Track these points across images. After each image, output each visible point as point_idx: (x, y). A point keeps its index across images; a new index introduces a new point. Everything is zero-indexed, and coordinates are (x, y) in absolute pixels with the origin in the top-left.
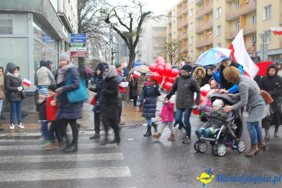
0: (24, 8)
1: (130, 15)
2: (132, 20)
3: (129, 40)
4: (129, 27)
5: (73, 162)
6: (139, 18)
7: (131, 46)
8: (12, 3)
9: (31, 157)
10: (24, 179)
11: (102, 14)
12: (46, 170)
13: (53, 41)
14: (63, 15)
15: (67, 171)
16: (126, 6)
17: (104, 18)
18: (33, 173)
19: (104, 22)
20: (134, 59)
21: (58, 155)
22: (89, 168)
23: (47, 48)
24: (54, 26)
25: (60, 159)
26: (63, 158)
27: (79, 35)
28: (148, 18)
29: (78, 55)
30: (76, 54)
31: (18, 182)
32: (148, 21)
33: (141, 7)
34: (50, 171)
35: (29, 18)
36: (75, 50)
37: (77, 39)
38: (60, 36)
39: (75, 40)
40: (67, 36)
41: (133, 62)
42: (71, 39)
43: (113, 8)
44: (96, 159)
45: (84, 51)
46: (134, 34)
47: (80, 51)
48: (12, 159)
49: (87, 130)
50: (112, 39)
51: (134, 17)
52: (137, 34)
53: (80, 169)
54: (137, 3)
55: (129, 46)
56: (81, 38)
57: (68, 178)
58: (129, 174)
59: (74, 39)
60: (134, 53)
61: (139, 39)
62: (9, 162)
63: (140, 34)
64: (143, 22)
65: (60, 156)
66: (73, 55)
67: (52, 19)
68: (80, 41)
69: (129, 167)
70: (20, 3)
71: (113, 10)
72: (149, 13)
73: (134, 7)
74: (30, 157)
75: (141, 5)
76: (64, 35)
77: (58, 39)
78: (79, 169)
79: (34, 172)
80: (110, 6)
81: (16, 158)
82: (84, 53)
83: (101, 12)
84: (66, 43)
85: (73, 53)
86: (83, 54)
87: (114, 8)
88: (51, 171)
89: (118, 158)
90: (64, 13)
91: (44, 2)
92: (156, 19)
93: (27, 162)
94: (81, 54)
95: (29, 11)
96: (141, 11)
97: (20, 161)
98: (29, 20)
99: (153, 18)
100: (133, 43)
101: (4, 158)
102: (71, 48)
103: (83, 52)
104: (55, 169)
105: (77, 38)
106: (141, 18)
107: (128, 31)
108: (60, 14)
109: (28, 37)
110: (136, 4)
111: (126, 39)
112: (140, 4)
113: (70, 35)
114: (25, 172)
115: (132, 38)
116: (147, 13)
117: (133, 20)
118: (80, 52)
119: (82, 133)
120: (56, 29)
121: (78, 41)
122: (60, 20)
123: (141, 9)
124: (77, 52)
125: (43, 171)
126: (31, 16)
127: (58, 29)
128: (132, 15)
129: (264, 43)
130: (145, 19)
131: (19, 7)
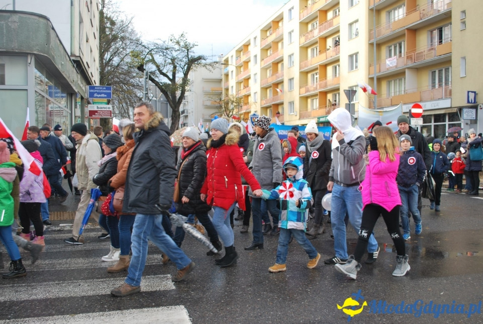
0: (22, 48)
1: (173, 60)
2: (175, 67)
3: (171, 96)
4: (171, 77)
5: (92, 269)
6: (185, 65)
7: (174, 104)
8: (5, 41)
10: (18, 298)
11: (133, 59)
12: (51, 283)
13: (64, 95)
14: (79, 59)
15: (82, 284)
16: (167, 49)
17: (136, 64)
18: (32, 287)
19: (137, 70)
20: (179, 121)
21: (69, 260)
22: (115, 279)
23: (55, 106)
24: (66, 75)
25: (73, 266)
26: (76, 264)
27: (101, 88)
28: (197, 65)
29: (100, 115)
30: (96, 114)
31: (9, 302)
32: (197, 69)
33: (188, 50)
34: (56, 284)
35: (29, 62)
36: (96, 109)
37: (98, 93)
38: (74, 88)
39: (96, 95)
40: (84, 88)
42: (90, 93)
43: (148, 51)
45: (108, 110)
46: (178, 87)
47: (102, 110)
50: (147, 94)
51: (177, 63)
52: (182, 87)
53: (102, 280)
54: (182, 44)
55: (172, 103)
56: (104, 91)
57: (83, 294)
58: (173, 285)
59: (94, 93)
60: (177, 114)
61: (184, 93)
63: (186, 88)
64: (191, 70)
65: (73, 261)
66: (93, 116)
67: (62, 64)
68: (103, 95)
69: (171, 275)
70: (16, 41)
71: (150, 53)
72: (200, 58)
73: (178, 50)
76: (80, 87)
77: (71, 93)
78: (100, 280)
80: (146, 48)
82: (108, 112)
83: (133, 56)
84: (82, 98)
85: (92, 113)
86: (106, 114)
87: (150, 51)
88: (59, 284)
89: (157, 263)
90: (80, 57)
91: (52, 40)
92: (208, 66)
94: (104, 114)
95: (29, 52)
96: (188, 56)
98: (28, 64)
99: (205, 65)
100: (177, 100)
102: (89, 105)
104: (65, 281)
105: (98, 91)
106: (188, 65)
107: (170, 83)
108: (72, 58)
109: (27, 90)
110: (181, 46)
112: (186, 46)
113: (88, 87)
114: (19, 286)
115: (175, 93)
116: (195, 59)
117: (177, 68)
120: (69, 78)
121: (99, 96)
122: (74, 66)
123: (188, 53)
124: (98, 112)
125: (47, 285)
126: (31, 60)
127: (71, 78)
128: (176, 61)
129: (350, 102)
130: (193, 66)
131: (15, 46)
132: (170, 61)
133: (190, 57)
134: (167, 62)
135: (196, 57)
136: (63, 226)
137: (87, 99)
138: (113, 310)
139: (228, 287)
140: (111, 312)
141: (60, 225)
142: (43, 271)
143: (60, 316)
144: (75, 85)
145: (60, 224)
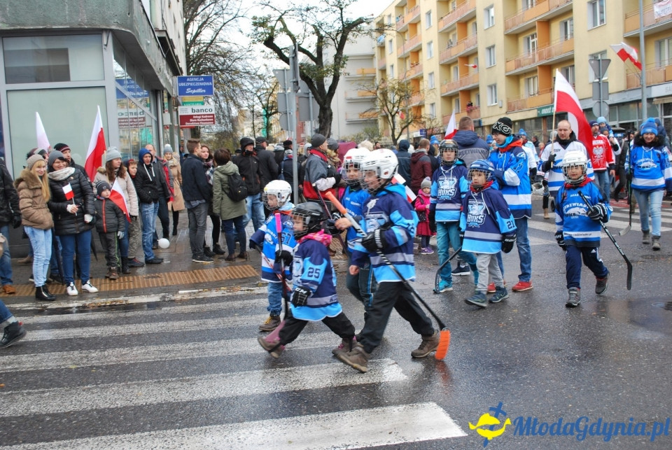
0: (94, 22)
3: (317, 84)
4: (316, 56)
6: (338, 34)
7: (321, 97)
9: (167, 349)
10: (176, 397)
11: (256, 30)
12: (213, 375)
14: (164, 35)
16: (308, 9)
17: (262, 37)
18: (189, 383)
20: (330, 124)
21: (222, 342)
22: (308, 367)
24: (152, 61)
25: (234, 350)
26: (236, 347)
27: (196, 79)
28: (356, 33)
29: (197, 122)
30: (191, 120)
31: (166, 404)
32: (356, 39)
33: (341, 9)
34: (222, 376)
35: (105, 43)
36: (190, 113)
37: (193, 88)
38: (162, 81)
39: (189, 91)
40: (170, 81)
41: (328, 132)
42: (180, 88)
43: (279, 15)
44: (310, 345)
45: (209, 113)
46: (328, 70)
47: (200, 113)
48: (125, 354)
49: (257, 285)
51: (325, 32)
52: (335, 70)
53: (289, 369)
55: (319, 97)
56: (201, 84)
57: (271, 390)
58: (402, 375)
59: (185, 88)
60: (328, 112)
61: (338, 79)
62: (122, 362)
63: (342, 71)
64: (347, 42)
65: (230, 344)
66: (187, 123)
67: (148, 44)
68: (200, 91)
69: (392, 359)
70: (84, 11)
71: (280, 19)
72: (360, 21)
73: (326, 10)
74: (162, 347)
75: (341, 5)
76: (166, 79)
77: (155, 90)
78: (286, 369)
79: (188, 380)
80: (275, 9)
81: (134, 353)
82: (209, 117)
83: (255, 24)
84: (169, 97)
85: (185, 119)
86: (207, 120)
87: (283, 15)
88: (226, 377)
90: (166, 31)
93: (163, 360)
94: (202, 120)
95: (104, 27)
96: (342, 20)
97: (145, 359)
98: (104, 47)
99: (368, 33)
100: (327, 91)
101: (106, 353)
102: (179, 107)
103: (208, 115)
104: (233, 372)
105: (191, 84)
106: (344, 32)
107: (315, 64)
108: (157, 34)
109: (104, 87)
110: (331, 3)
111: (312, 82)
112: (339, 3)
113: (176, 78)
114: (168, 381)
115: (323, 80)
116: (354, 22)
117: (325, 39)
118: (201, 115)
119: (248, 290)
120: (155, 65)
121: (194, 91)
122: (159, 46)
123: (341, 14)
124: (194, 117)
125: (209, 378)
126: (108, 40)
127: (157, 65)
128: (323, 27)
129: (599, 79)
130: (350, 36)
131: (82, 20)
132: (314, 30)
133: (344, 20)
134: (308, 30)
135: (354, 20)
136: (185, 294)
137: (176, 98)
138: (330, 411)
139: (489, 374)
140: (329, 415)
141: (180, 292)
142: (192, 359)
143: (253, 423)
144: (162, 77)
145: (179, 290)
